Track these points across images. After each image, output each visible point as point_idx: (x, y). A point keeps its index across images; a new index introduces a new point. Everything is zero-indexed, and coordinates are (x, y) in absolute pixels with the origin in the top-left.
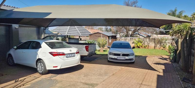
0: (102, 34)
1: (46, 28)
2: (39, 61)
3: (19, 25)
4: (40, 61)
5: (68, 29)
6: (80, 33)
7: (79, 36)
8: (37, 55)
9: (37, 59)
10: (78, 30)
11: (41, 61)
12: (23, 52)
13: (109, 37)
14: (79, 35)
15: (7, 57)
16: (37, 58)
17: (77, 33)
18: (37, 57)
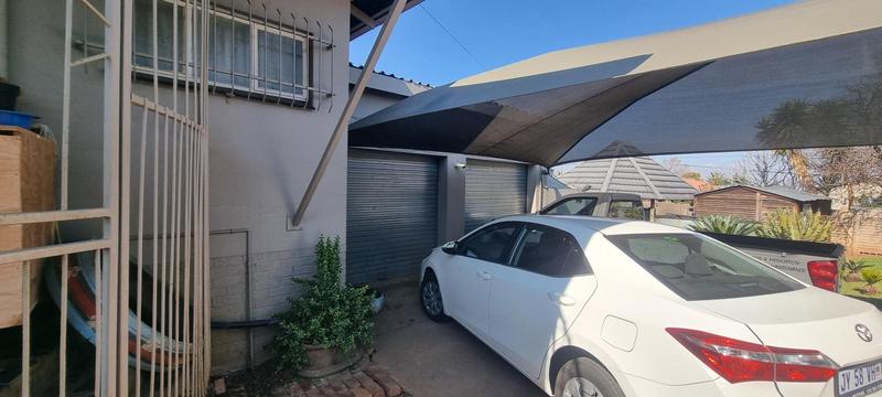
0: (763, 193)
1: (548, 168)
2: (568, 365)
3: (468, 159)
4: (577, 364)
5: (612, 168)
6: (656, 190)
7: (653, 201)
8: (559, 323)
9: (557, 347)
10: (646, 177)
11: (582, 367)
12: (478, 274)
13: (801, 205)
14: (652, 197)
15: (422, 279)
16: (560, 342)
17: (644, 189)
18: (559, 333)
